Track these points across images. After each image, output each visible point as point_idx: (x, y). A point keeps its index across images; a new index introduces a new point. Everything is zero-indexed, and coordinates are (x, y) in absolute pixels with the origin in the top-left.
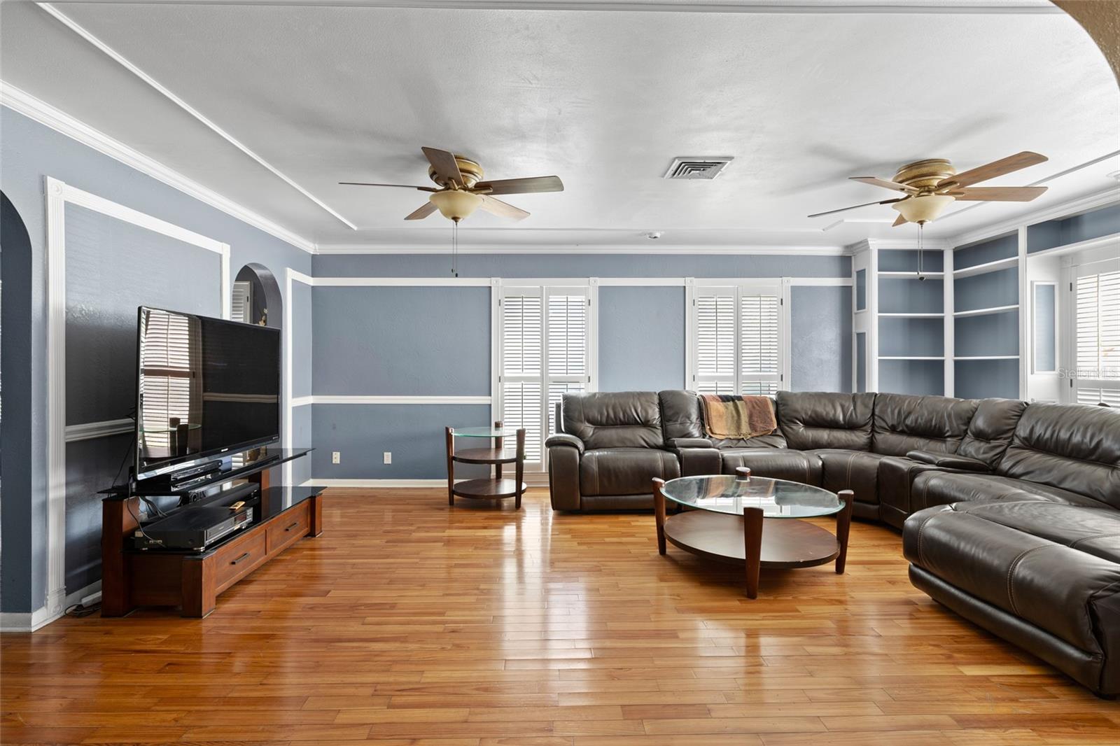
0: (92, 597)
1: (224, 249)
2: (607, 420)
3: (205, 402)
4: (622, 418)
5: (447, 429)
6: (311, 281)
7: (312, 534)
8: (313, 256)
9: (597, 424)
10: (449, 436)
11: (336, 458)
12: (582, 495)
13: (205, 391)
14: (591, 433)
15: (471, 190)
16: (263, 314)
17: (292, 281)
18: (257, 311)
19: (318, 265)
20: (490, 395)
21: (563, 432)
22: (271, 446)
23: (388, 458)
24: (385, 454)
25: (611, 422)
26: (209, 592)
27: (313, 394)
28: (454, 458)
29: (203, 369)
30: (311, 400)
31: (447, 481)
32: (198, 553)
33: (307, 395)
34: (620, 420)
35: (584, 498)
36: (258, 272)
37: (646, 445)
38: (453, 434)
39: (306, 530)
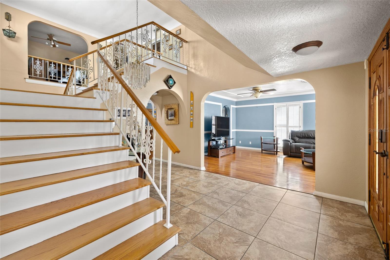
0: (207, 154)
1: (221, 104)
2: (302, 137)
3: (218, 130)
4: (307, 137)
5: (261, 137)
6: (235, 107)
7: (234, 153)
8: (236, 102)
9: (300, 138)
10: (261, 138)
11: (240, 142)
12: (290, 153)
13: (218, 128)
14: (298, 140)
15: (259, 92)
16: (227, 114)
17: (232, 107)
18: (226, 114)
19: (237, 103)
20: (273, 130)
21: (290, 139)
22: (228, 137)
23: (250, 143)
24: (250, 142)
25: (303, 137)
26: (220, 155)
27: (236, 129)
28: (262, 143)
29: (217, 124)
30: (235, 130)
31: (261, 149)
32: (219, 149)
33: (235, 129)
34: (306, 137)
35: (291, 153)
36: (226, 107)
37: (313, 143)
38: (262, 138)
39: (233, 152)
